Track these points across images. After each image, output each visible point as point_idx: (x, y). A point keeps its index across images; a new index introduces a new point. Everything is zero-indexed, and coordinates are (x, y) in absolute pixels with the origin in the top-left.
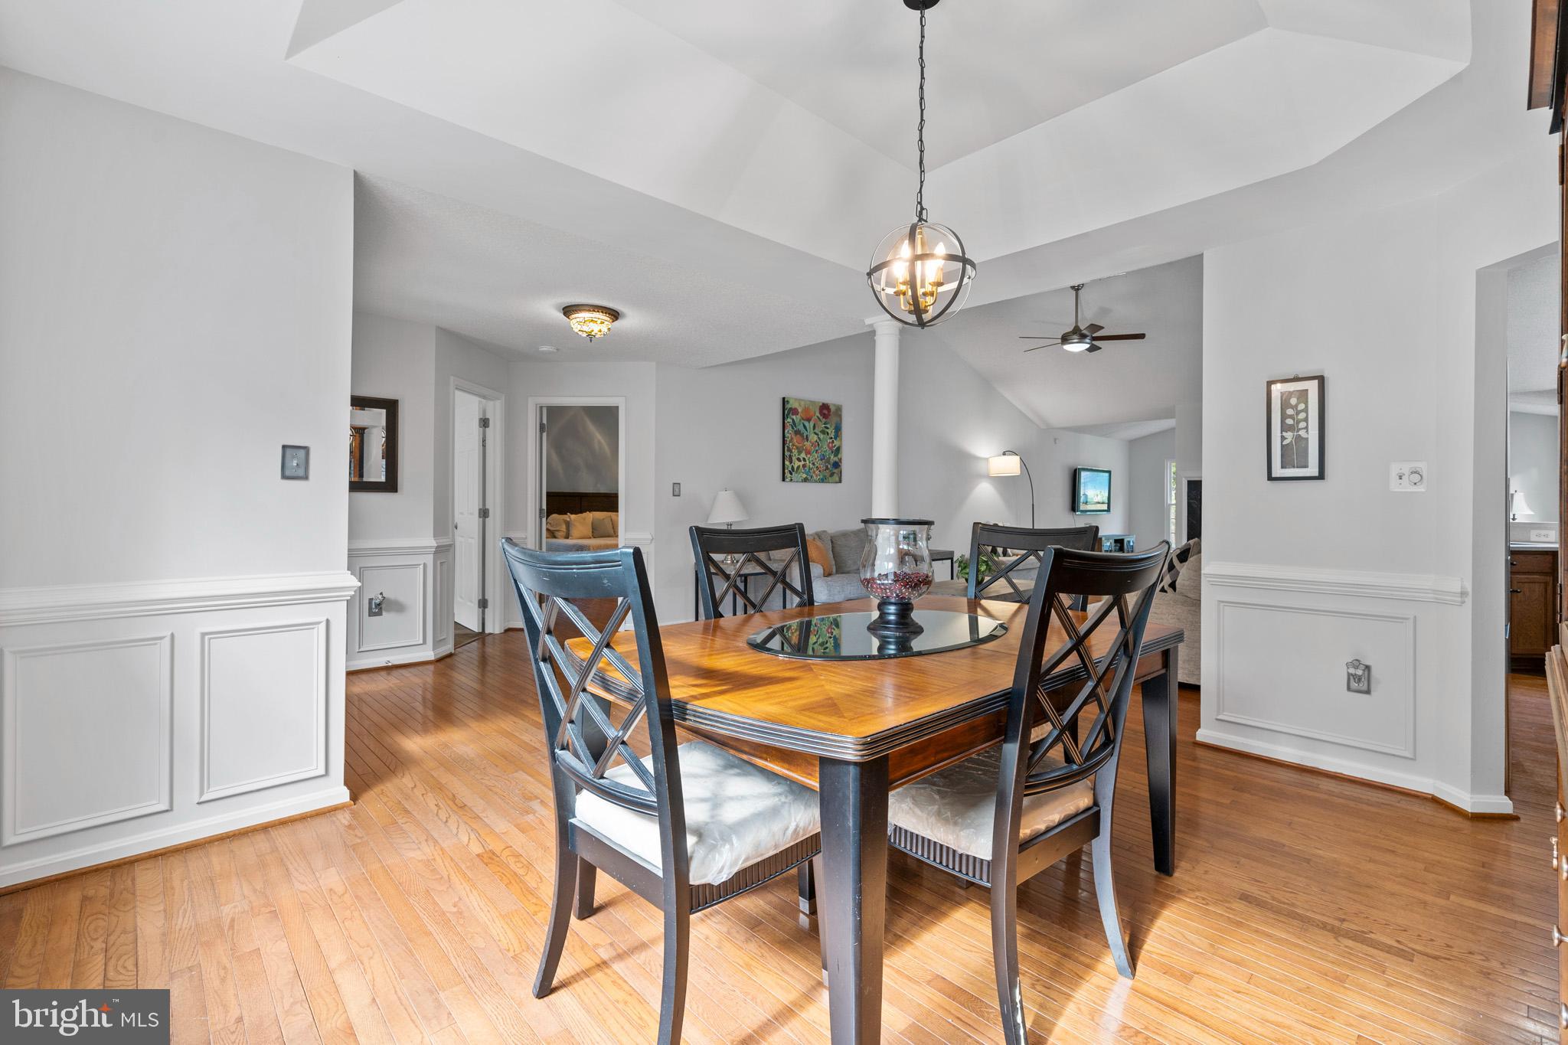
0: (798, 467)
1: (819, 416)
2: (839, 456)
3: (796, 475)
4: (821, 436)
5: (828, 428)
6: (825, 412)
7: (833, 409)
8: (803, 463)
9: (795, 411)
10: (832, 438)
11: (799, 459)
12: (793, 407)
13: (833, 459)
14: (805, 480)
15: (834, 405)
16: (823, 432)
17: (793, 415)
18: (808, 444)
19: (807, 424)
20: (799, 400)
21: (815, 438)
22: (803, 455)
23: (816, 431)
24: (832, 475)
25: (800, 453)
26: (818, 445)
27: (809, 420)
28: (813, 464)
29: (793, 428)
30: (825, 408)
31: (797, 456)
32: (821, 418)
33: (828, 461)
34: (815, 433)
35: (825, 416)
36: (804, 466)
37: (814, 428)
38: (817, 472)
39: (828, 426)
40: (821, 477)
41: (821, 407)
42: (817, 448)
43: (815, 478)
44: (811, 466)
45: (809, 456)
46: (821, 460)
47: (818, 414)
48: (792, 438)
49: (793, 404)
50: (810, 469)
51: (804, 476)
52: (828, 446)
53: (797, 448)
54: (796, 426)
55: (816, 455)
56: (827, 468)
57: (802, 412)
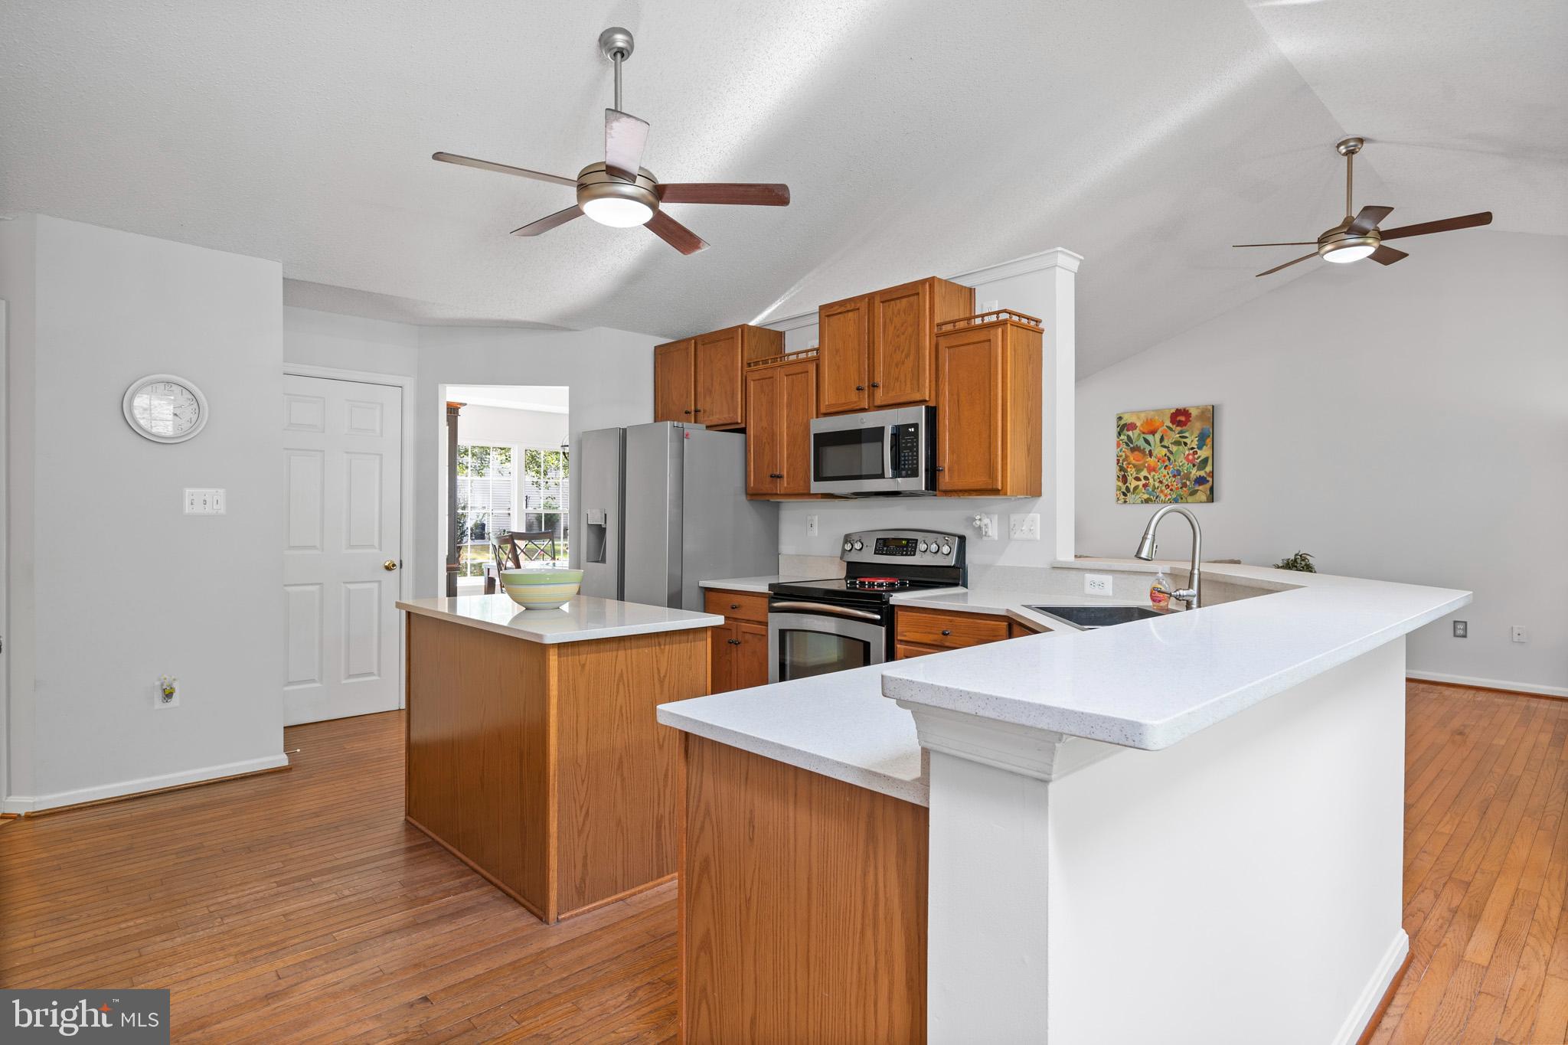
0: (1136, 488)
1: (1170, 425)
2: (1208, 469)
3: (1133, 496)
4: (1174, 449)
5: (1186, 437)
6: (1182, 418)
7: (1194, 413)
8: (1143, 482)
9: (1132, 426)
10: (1192, 448)
11: (1137, 479)
12: (1129, 421)
13: (1195, 473)
14: (1147, 501)
15: (1198, 407)
16: (1177, 443)
17: (1128, 430)
18: (1152, 461)
19: (1150, 437)
20: (1137, 413)
21: (1165, 451)
22: (1144, 473)
23: (1165, 443)
24: (1193, 493)
25: (1139, 470)
26: (1169, 459)
27: (1153, 433)
28: (1161, 482)
29: (1127, 445)
30: (1181, 417)
31: (1134, 475)
32: (1174, 427)
33: (1187, 476)
34: (1165, 447)
35: (1180, 424)
36: (1145, 486)
37: (1162, 440)
38: (1168, 491)
39: (1186, 434)
40: (1174, 496)
41: (1172, 414)
42: (1167, 463)
43: (1163, 497)
44: (1157, 484)
45: (1153, 473)
46: (1174, 476)
47: (1168, 423)
48: (1126, 456)
49: (1128, 419)
50: (1154, 488)
51: (1146, 496)
52: (1187, 458)
53: (1135, 466)
54: (1132, 443)
55: (1165, 472)
56: (1184, 485)
57: (1142, 425)
